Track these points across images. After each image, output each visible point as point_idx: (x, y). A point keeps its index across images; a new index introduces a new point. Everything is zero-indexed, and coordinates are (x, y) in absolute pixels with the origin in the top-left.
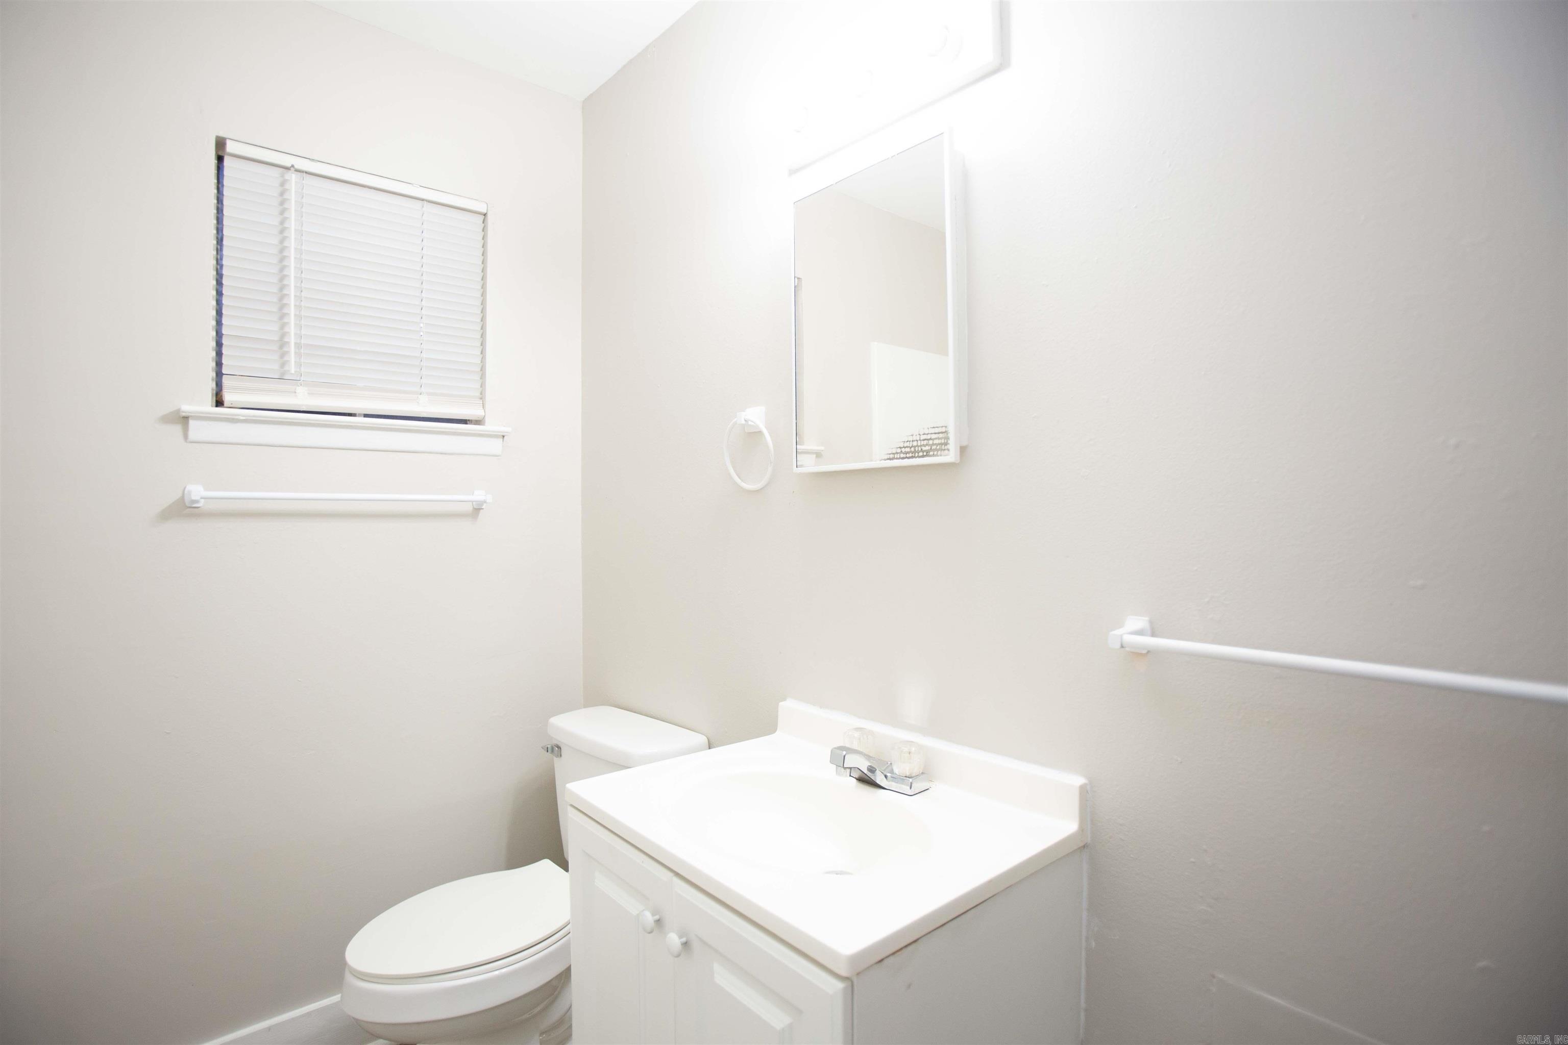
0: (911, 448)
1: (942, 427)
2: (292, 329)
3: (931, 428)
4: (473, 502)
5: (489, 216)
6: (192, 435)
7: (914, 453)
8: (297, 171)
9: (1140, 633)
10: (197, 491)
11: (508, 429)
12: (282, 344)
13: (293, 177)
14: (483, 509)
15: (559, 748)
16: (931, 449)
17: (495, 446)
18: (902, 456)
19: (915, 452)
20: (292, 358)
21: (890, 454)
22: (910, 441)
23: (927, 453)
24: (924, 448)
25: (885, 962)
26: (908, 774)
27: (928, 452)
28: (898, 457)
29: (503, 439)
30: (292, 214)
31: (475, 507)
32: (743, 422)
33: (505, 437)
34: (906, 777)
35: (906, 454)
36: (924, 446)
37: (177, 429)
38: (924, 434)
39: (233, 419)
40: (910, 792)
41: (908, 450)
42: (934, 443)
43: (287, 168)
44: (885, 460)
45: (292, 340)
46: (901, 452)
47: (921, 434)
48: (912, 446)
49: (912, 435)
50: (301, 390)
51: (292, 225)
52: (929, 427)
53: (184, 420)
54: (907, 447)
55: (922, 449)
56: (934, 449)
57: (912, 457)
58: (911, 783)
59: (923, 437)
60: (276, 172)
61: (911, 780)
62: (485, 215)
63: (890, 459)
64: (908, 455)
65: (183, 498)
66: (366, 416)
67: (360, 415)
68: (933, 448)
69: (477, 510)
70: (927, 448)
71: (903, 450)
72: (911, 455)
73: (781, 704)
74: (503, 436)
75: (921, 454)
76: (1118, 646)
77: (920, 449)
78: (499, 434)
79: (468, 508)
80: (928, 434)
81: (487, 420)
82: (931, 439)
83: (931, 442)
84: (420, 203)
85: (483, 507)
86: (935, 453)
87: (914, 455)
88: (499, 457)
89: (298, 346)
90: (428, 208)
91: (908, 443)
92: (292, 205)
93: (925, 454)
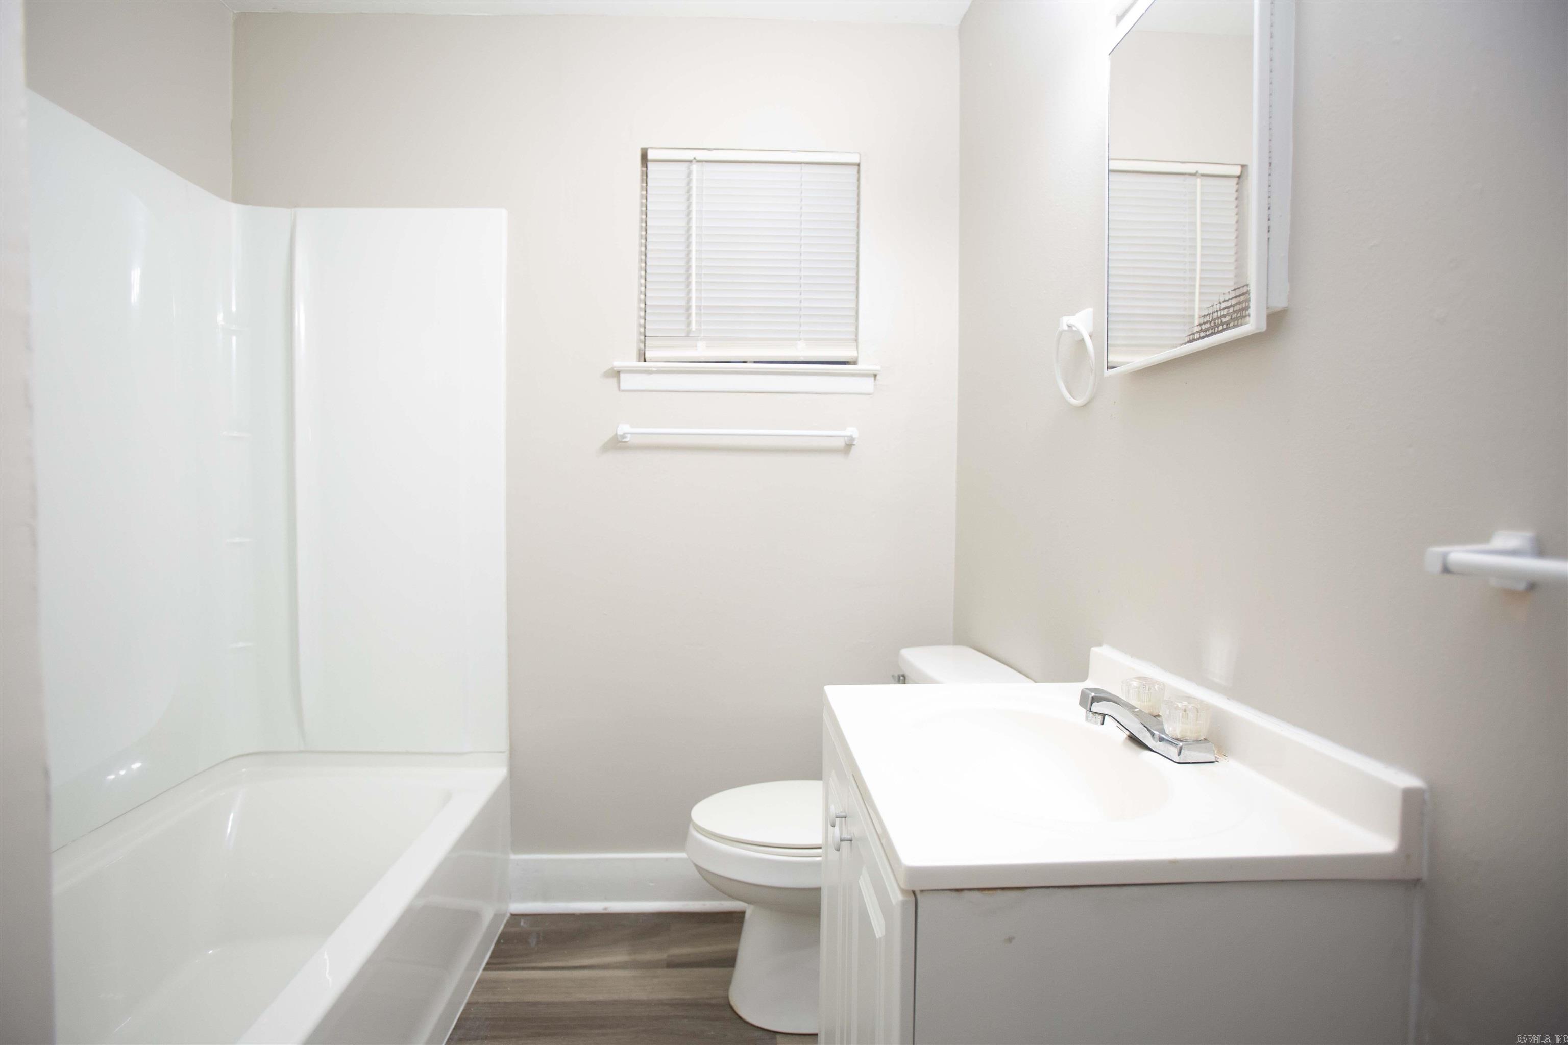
0: (1211, 322)
1: (1243, 287)
2: (694, 295)
3: (1232, 291)
4: (844, 437)
5: (861, 166)
6: (623, 386)
7: (1213, 325)
8: (698, 161)
9: (1514, 553)
10: (624, 428)
11: (878, 368)
12: (688, 308)
13: (695, 167)
14: (854, 445)
15: (903, 676)
16: (1231, 319)
17: (867, 385)
18: (1202, 334)
19: (1212, 328)
20: (694, 318)
21: (1190, 335)
22: (1210, 314)
23: (1227, 325)
24: (1224, 320)
25: (966, 894)
26: (1179, 736)
27: (1227, 323)
28: (1198, 337)
29: (875, 379)
30: (694, 200)
31: (848, 443)
32: (1066, 328)
33: (878, 377)
34: (1177, 739)
35: (1206, 331)
36: (1224, 316)
37: (613, 381)
38: (1224, 301)
39: (649, 371)
40: (1177, 759)
41: (1207, 325)
42: (1235, 310)
43: (691, 161)
44: (1185, 344)
45: (693, 303)
46: (1201, 329)
47: (1221, 301)
48: (1212, 320)
49: (1212, 306)
50: (701, 344)
51: (694, 207)
52: (1230, 291)
53: (617, 374)
54: (1207, 322)
55: (1222, 321)
56: (1235, 318)
57: (1212, 334)
58: (1181, 748)
59: (1223, 305)
60: (683, 167)
61: (1181, 744)
62: (859, 165)
63: (1190, 342)
64: (1208, 333)
65: (617, 433)
66: (755, 362)
67: (751, 362)
68: (1233, 317)
69: (849, 446)
70: (1227, 318)
71: (1203, 327)
72: (1210, 331)
73: (1095, 649)
74: (875, 376)
75: (1221, 328)
76: (1438, 568)
77: (1220, 321)
78: (870, 372)
79: (841, 443)
80: (1228, 300)
81: (859, 360)
82: (1231, 306)
83: (1231, 310)
84: (798, 167)
85: (855, 443)
86: (1236, 323)
87: (1213, 331)
88: (871, 396)
89: (699, 307)
90: (806, 169)
91: (1208, 316)
92: (694, 192)
93: (1225, 326)
